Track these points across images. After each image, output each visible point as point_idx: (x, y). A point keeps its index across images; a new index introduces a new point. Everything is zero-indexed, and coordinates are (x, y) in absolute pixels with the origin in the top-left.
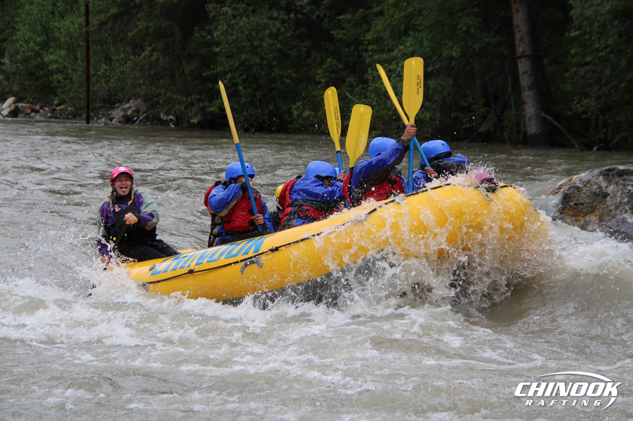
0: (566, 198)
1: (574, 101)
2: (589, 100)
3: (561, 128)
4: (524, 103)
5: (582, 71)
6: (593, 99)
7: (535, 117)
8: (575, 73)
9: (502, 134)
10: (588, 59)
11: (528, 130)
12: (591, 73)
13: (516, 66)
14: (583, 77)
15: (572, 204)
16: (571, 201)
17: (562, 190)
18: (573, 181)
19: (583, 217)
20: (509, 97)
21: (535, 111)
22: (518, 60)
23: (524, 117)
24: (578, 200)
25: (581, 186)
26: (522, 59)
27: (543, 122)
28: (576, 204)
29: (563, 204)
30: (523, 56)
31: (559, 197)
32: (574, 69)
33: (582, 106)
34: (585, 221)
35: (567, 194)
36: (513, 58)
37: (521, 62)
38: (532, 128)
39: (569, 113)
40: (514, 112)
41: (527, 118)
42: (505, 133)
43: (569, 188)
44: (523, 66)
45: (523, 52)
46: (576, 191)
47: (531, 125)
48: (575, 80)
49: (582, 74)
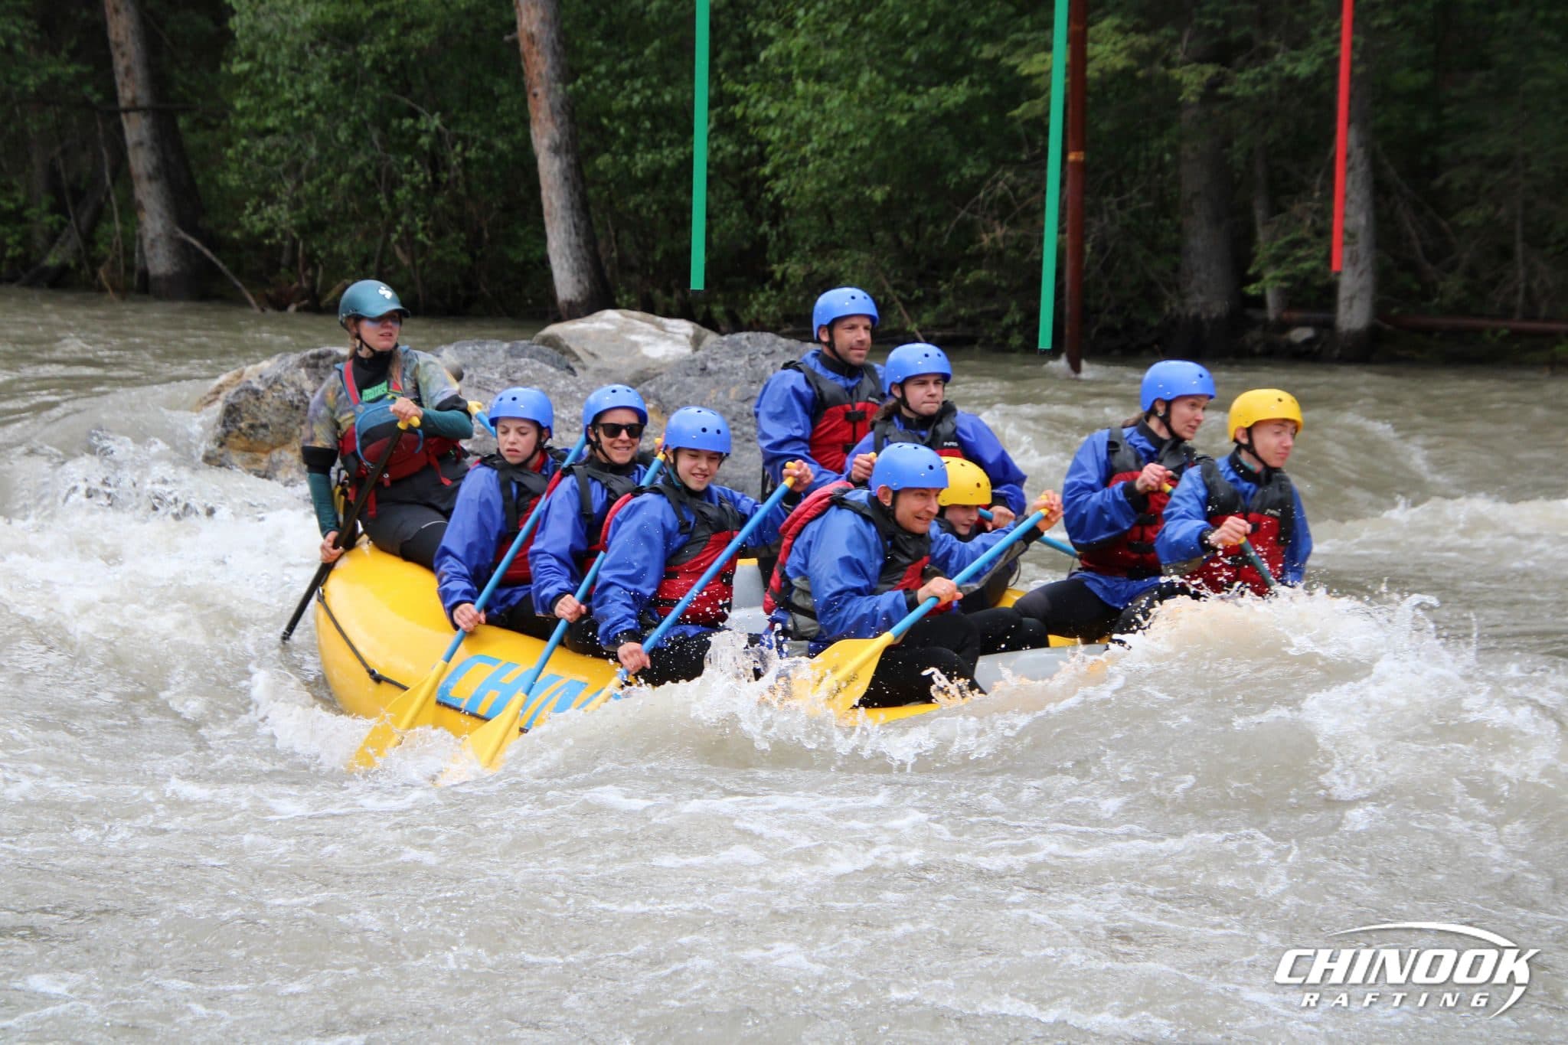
0: (232, 412)
1: (245, 208)
2: (276, 207)
3: (220, 264)
4: (140, 206)
5: (260, 147)
6: (285, 206)
7: (164, 239)
8: (246, 151)
9: (95, 274)
10: (270, 122)
11: (150, 267)
12: (278, 151)
13: (120, 129)
14: (262, 160)
15: (242, 425)
16: (242, 420)
17: (222, 396)
18: (245, 378)
19: (266, 452)
20: (108, 196)
21: (163, 227)
22: (123, 117)
23: (141, 238)
24: (255, 417)
25: (261, 388)
26: (133, 115)
27: (183, 250)
28: (252, 427)
29: (224, 425)
30: (134, 108)
31: (218, 408)
32: (244, 142)
33: (262, 219)
34: (270, 461)
35: (233, 405)
36: (112, 112)
37: (128, 120)
38: (160, 262)
39: (236, 235)
40: (118, 227)
41: (147, 243)
42: (102, 273)
43: (237, 393)
44: (136, 130)
45: (134, 101)
46: (252, 399)
47: (155, 255)
48: (245, 164)
49: (261, 152)
